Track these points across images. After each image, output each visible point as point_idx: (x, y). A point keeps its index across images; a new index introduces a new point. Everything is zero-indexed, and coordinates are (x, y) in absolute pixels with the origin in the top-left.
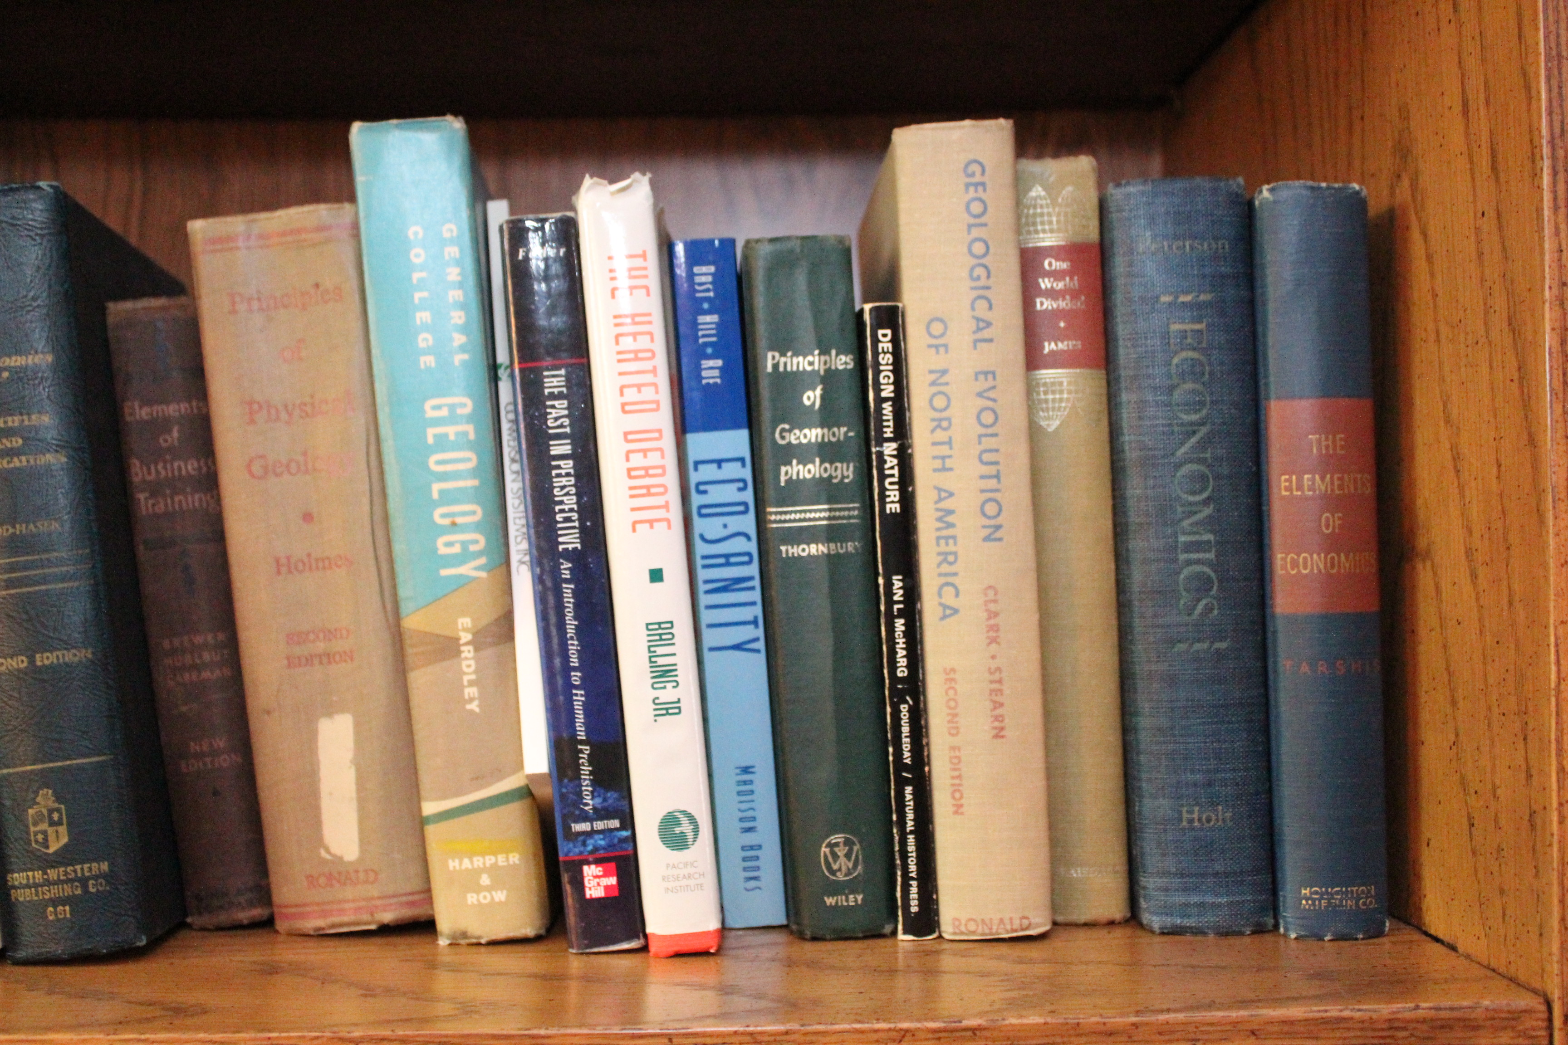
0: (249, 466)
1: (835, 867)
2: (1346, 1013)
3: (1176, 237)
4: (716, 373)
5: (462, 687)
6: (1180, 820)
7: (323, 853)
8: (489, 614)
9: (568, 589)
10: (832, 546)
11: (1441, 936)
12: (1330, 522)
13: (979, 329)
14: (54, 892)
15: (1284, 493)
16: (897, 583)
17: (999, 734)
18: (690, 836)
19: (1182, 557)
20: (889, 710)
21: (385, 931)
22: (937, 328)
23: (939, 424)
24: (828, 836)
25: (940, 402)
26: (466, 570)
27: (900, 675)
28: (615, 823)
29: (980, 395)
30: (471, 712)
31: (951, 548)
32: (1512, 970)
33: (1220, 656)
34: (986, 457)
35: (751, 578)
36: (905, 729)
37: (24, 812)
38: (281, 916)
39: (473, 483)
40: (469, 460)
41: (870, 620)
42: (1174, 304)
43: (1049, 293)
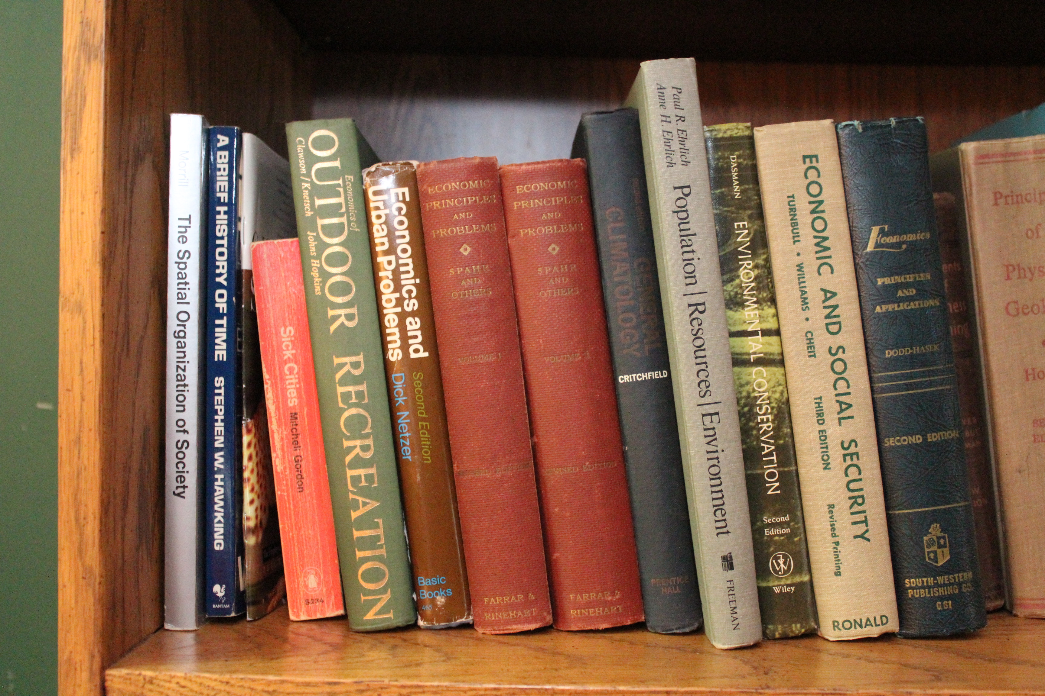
0: (1006, 308)
14: (941, 591)
37: (922, 538)
38: (1023, 606)
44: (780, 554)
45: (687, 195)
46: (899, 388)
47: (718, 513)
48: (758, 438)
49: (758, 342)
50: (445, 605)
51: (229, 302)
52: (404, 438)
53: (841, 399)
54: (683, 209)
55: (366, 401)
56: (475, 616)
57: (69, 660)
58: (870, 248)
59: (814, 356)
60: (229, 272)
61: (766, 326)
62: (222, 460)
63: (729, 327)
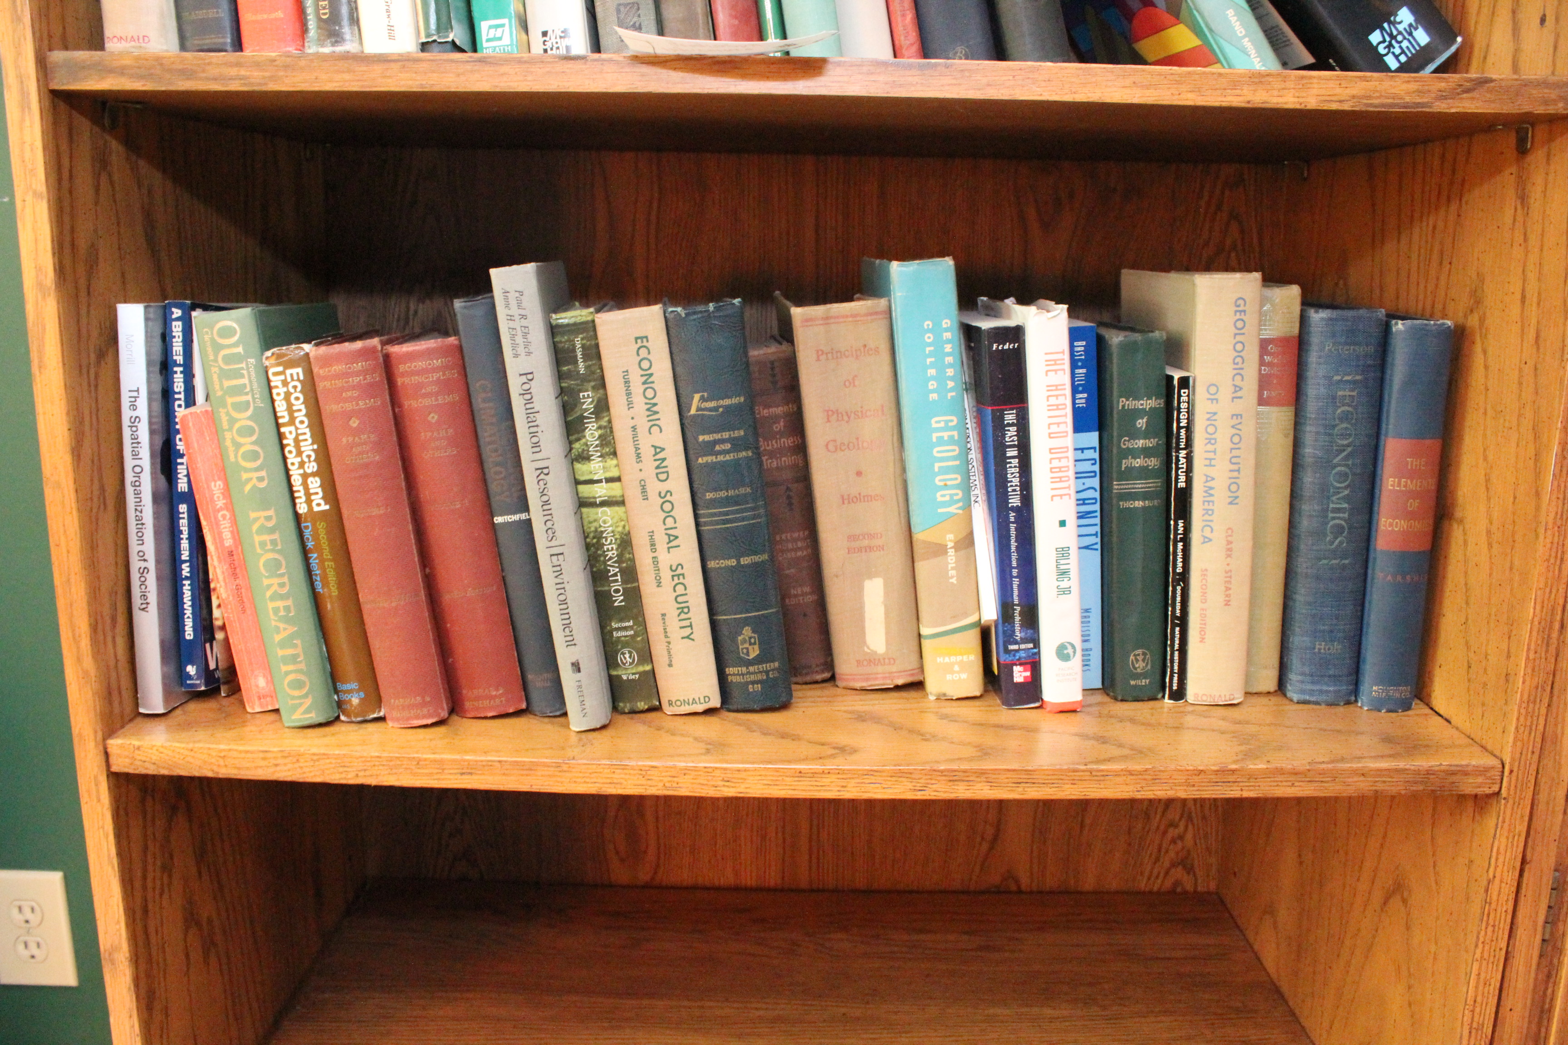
0: (827, 446)
1: (1137, 666)
3: (1346, 343)
4: (1083, 401)
5: (948, 571)
6: (1314, 648)
7: (866, 649)
8: (964, 534)
9: (1013, 527)
10: (1147, 502)
11: (1441, 713)
12: (1414, 505)
13: (1236, 391)
14: (752, 678)
15: (1391, 488)
16: (1181, 524)
17: (1227, 603)
18: (1072, 654)
19: (1331, 515)
20: (1171, 588)
21: (897, 688)
22: (1213, 390)
23: (1209, 441)
24: (1134, 649)
26: (952, 509)
27: (1178, 571)
28: (1031, 645)
29: (1233, 427)
30: (952, 583)
31: (1211, 507)
32: (1484, 742)
33: (1344, 567)
34: (1234, 460)
35: (1096, 511)
36: (1178, 599)
37: (736, 638)
38: (841, 680)
39: (957, 463)
40: (955, 450)
41: (1164, 541)
42: (1341, 381)
43: (1269, 364)
44: (626, 650)
45: (531, 380)
46: (717, 523)
47: (567, 630)
48: (604, 563)
49: (602, 488)
50: (360, 705)
53: (670, 532)
54: (528, 391)
55: (279, 547)
57: (80, 733)
58: (693, 411)
59: (647, 498)
61: (609, 475)
63: (577, 477)
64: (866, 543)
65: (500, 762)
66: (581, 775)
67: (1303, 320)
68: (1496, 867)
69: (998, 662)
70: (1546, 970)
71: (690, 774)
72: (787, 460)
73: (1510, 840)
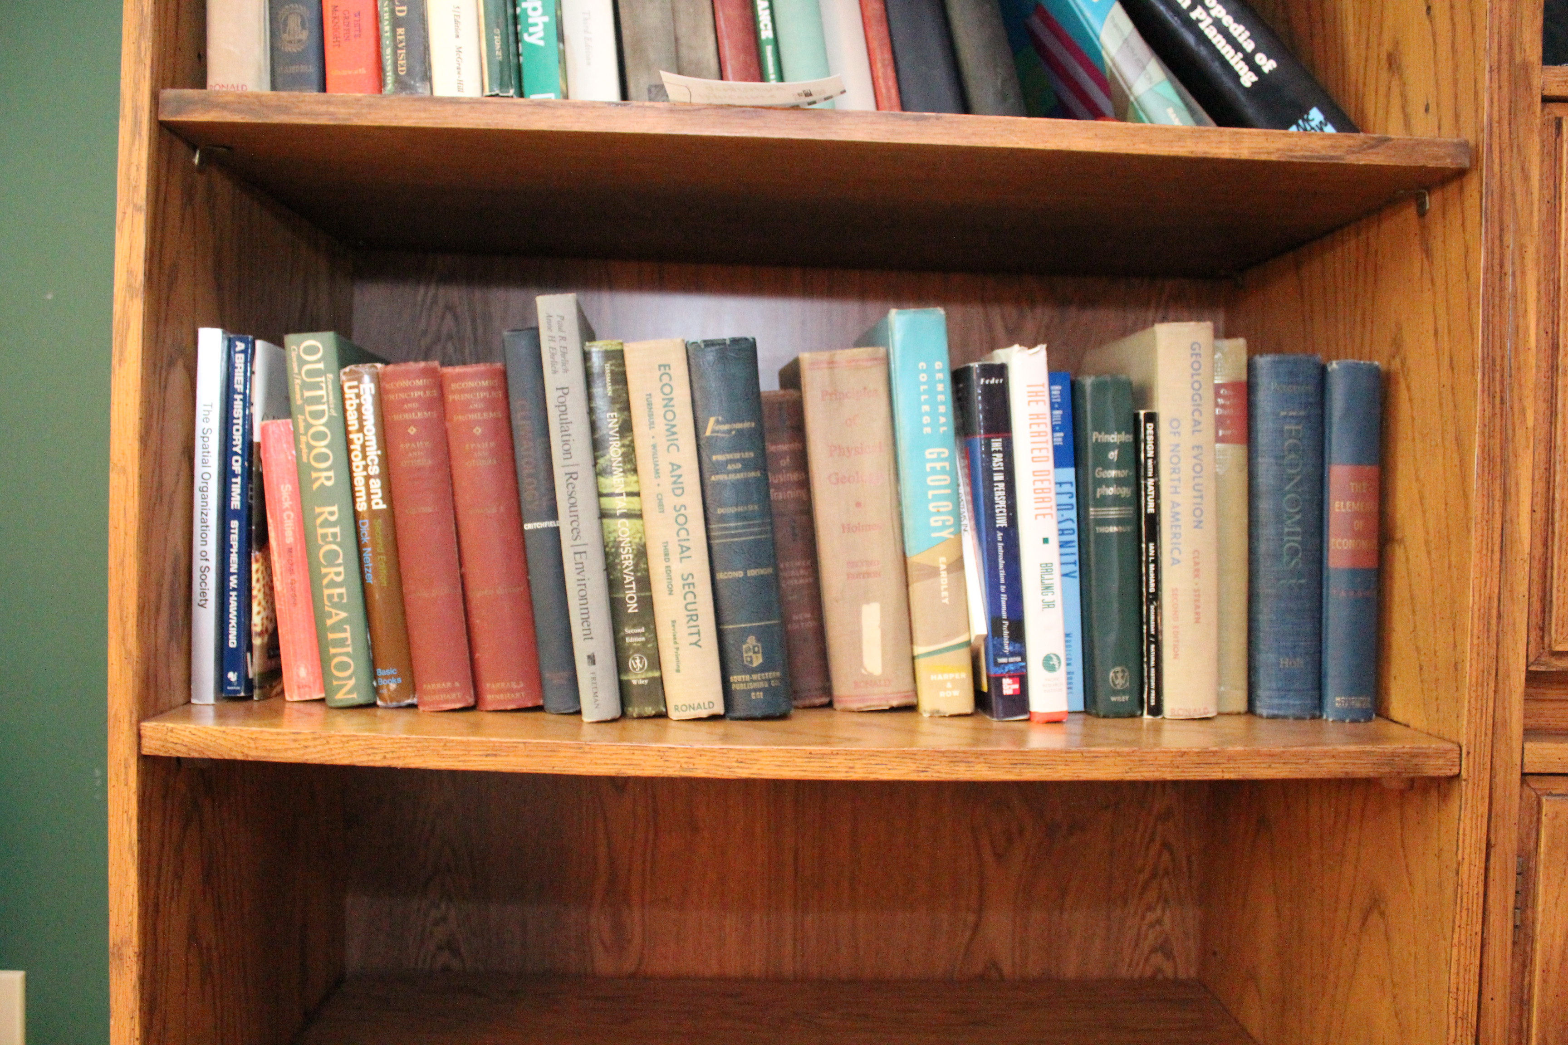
0: (829, 477)
1: (1117, 682)
2: (1373, 749)
3: (1289, 384)
4: (1060, 439)
5: (940, 592)
6: (1279, 663)
7: (863, 671)
8: (954, 557)
9: (1000, 546)
10: (1120, 528)
11: (1399, 721)
12: (1359, 524)
13: (1195, 426)
14: (755, 685)
15: (1337, 510)
16: (1151, 546)
17: (1197, 621)
18: (1057, 666)
19: (1286, 538)
20: (1145, 608)
21: (893, 710)
22: (1175, 424)
23: (1173, 471)
24: (1113, 667)
25: (1175, 460)
26: (943, 534)
27: (1151, 591)
28: (1018, 659)
29: (1195, 457)
30: (945, 604)
31: (1178, 530)
32: (1440, 734)
33: (1300, 586)
34: (1196, 488)
35: (1072, 542)
36: (1152, 617)
37: (741, 647)
38: (839, 702)
39: (948, 491)
40: (946, 480)
41: (1137, 564)
42: (1285, 417)
43: (1223, 407)
44: (637, 656)
45: (566, 394)
46: (727, 537)
47: (585, 624)
48: (621, 570)
49: (623, 501)
50: (396, 690)
51: (243, 466)
52: (368, 568)
53: (683, 543)
54: (563, 404)
55: (339, 539)
56: (419, 698)
57: (116, 715)
58: (708, 433)
59: (663, 512)
60: (243, 444)
61: (629, 489)
62: (236, 581)
63: (601, 490)
64: (864, 569)
65: (524, 743)
66: (601, 756)
67: (1251, 367)
68: (1464, 848)
69: (988, 677)
70: (1520, 959)
71: (705, 755)
72: (791, 494)
73: (1474, 822)
